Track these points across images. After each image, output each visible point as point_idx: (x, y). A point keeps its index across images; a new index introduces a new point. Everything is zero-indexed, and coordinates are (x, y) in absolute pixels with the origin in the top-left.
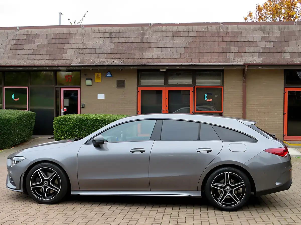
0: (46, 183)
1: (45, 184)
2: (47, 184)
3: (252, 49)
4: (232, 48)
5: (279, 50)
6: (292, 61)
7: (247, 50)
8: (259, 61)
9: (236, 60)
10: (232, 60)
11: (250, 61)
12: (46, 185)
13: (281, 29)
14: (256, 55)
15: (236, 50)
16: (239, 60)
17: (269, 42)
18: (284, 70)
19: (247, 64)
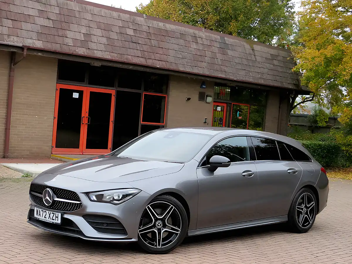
0: (159, 223)
1: (158, 225)
2: (160, 225)
3: (29, 26)
4: (4, 20)
5: (61, 33)
6: (76, 51)
7: (24, 26)
8: (39, 44)
9: (12, 38)
10: (6, 37)
11: (29, 43)
12: (159, 227)
13: (59, 4)
14: (34, 36)
15: (9, 23)
16: (15, 38)
17: (47, 20)
18: (59, 60)
19: (26, 46)
